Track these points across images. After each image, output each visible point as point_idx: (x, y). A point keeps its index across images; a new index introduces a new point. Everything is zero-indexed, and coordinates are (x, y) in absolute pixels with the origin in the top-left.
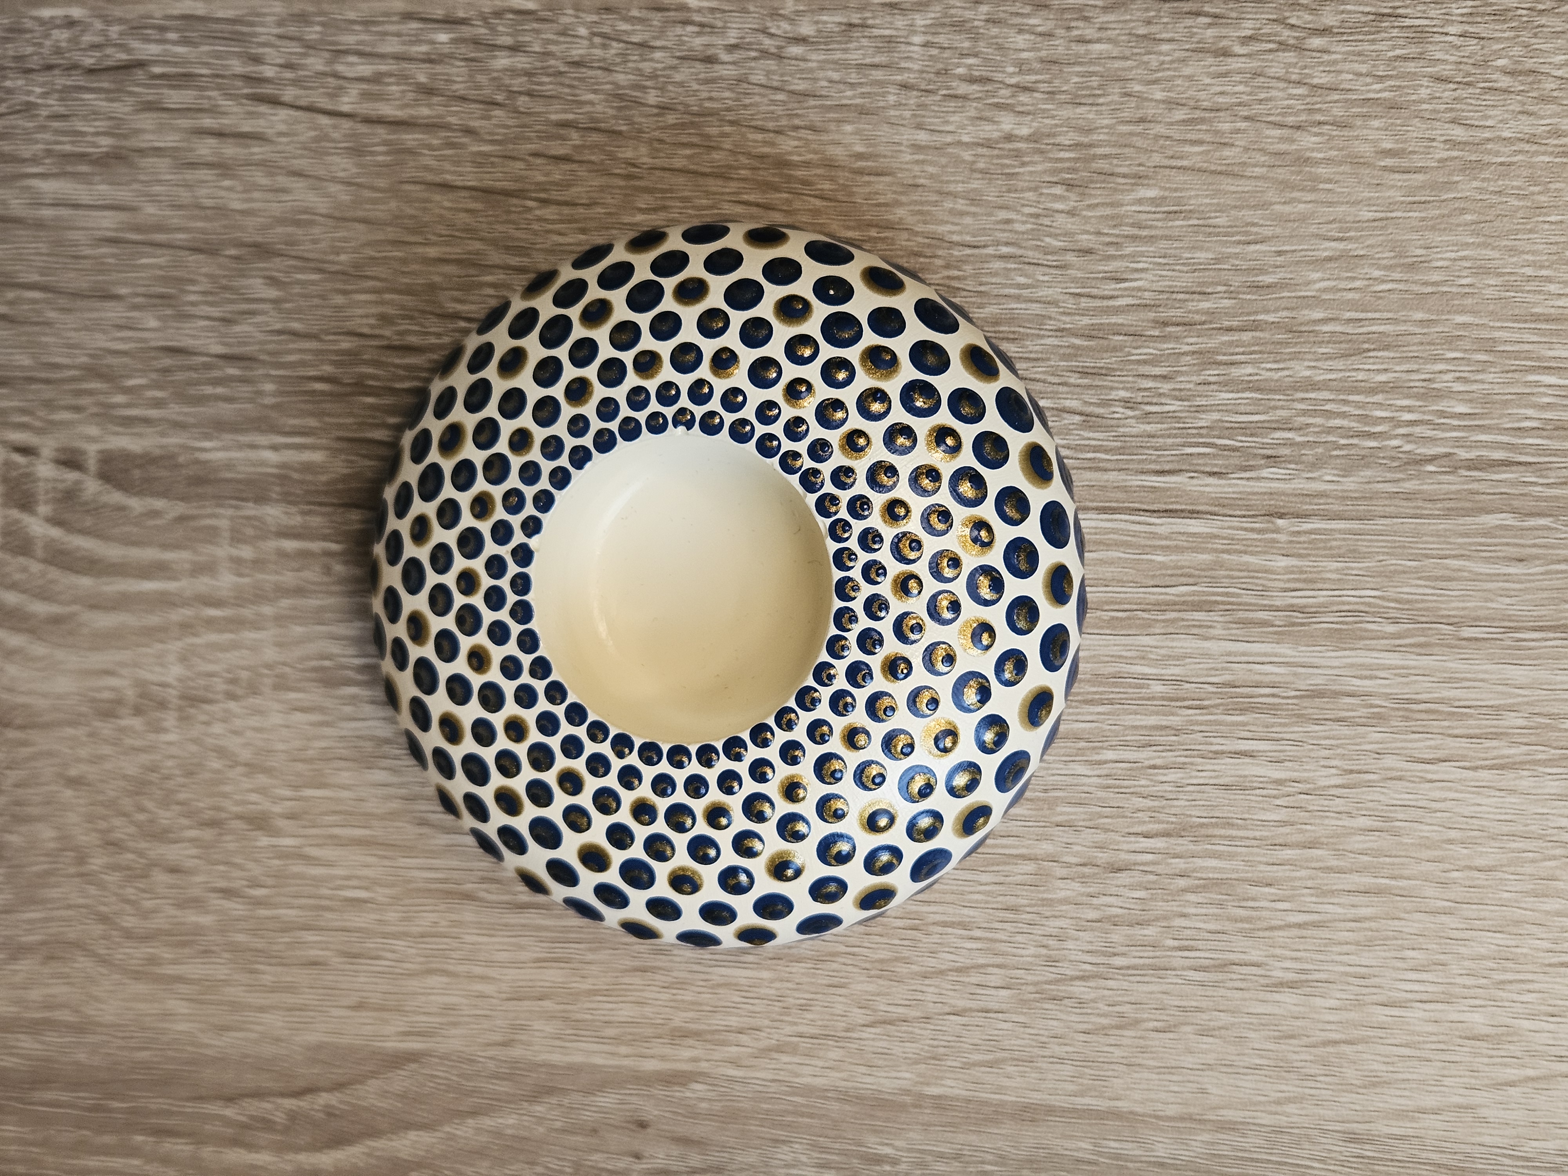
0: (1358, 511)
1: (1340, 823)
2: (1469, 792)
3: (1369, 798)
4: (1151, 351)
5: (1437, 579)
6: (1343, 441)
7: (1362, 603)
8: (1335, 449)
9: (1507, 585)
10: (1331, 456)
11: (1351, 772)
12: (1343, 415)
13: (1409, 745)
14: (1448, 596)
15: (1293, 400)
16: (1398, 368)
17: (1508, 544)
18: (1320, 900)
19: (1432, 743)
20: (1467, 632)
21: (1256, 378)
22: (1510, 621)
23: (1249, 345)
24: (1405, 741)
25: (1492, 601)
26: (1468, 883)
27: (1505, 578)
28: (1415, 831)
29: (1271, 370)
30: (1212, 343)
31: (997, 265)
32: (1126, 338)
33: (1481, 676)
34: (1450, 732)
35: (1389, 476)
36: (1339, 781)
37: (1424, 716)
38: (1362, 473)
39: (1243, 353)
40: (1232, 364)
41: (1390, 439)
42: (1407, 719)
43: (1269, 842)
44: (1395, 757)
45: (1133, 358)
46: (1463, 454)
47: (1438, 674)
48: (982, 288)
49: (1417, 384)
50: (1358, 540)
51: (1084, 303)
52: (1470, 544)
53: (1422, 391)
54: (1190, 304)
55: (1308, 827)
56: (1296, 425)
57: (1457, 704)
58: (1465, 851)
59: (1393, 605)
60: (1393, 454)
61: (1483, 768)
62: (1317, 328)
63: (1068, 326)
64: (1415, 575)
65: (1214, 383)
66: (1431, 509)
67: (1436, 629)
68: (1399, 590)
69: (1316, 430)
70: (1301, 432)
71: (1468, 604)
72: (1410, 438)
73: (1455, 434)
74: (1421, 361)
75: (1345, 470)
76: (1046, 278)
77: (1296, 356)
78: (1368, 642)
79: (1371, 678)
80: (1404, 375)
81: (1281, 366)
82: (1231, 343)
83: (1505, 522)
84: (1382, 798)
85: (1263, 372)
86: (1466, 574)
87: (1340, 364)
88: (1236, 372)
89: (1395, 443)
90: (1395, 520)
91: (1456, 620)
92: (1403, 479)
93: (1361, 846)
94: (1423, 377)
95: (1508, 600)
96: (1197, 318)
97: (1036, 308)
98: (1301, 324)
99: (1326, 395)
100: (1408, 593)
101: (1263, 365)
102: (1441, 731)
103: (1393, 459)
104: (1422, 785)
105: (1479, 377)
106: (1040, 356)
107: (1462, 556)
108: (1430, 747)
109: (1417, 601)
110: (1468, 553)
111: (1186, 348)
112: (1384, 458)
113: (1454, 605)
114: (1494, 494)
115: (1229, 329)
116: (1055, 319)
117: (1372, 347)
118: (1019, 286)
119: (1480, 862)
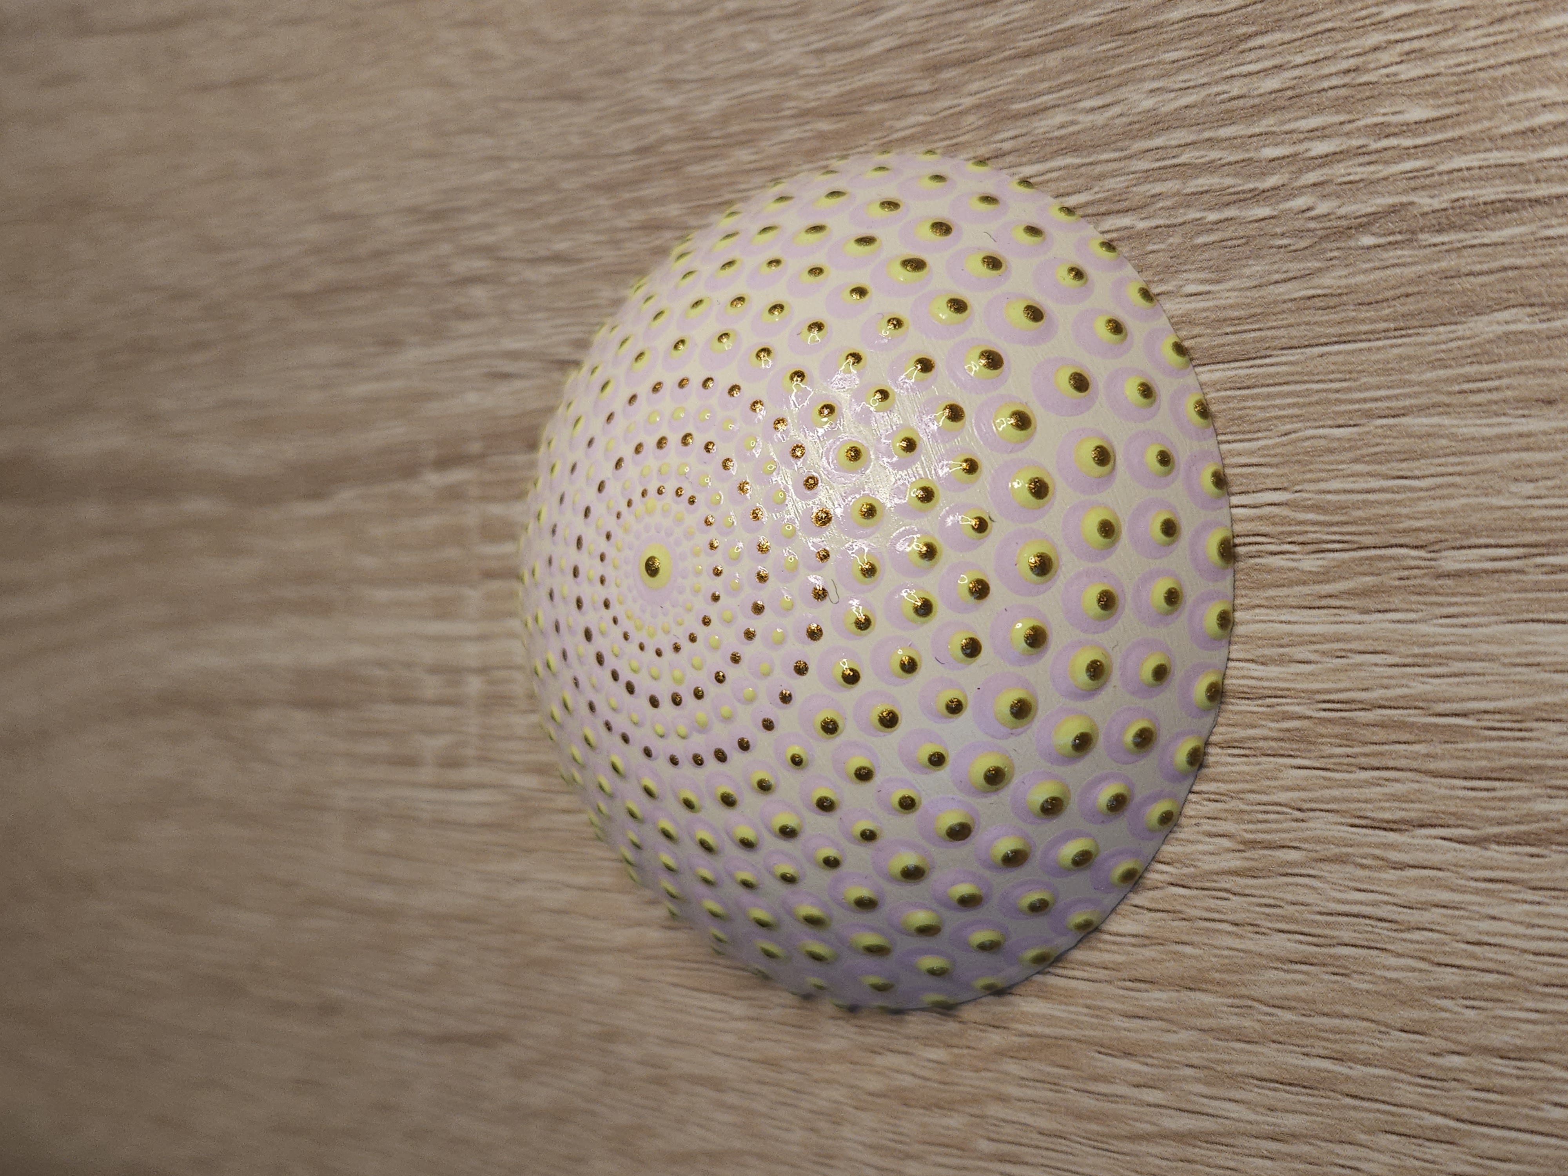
0: (1244, 342)
1: (1237, 943)
2: (1477, 892)
3: (1290, 897)
4: (922, 118)
5: (1389, 457)
6: (1212, 217)
7: (1260, 518)
8: (1199, 234)
9: (1526, 456)
10: (1195, 247)
11: (1253, 844)
12: (1211, 167)
13: (1355, 793)
14: (1413, 489)
15: (1129, 157)
16: (1299, 59)
17: (1521, 372)
18: (1214, 1091)
19: (1398, 788)
20: (1451, 561)
21: (1071, 129)
22: (1534, 530)
23: (1060, 73)
24: (1348, 785)
25: (1499, 492)
26: (1479, 1081)
27: (1523, 442)
28: (1375, 966)
29: (1093, 110)
30: (1005, 82)
31: (723, 31)
32: (885, 106)
33: (1484, 648)
34: (1432, 766)
35: (1295, 267)
36: (1235, 862)
37: (1381, 735)
38: (1247, 271)
39: (1050, 92)
40: (1036, 112)
41: (1292, 196)
42: (1347, 740)
43: (1125, 975)
44: (1331, 817)
45: (896, 136)
46: (1425, 201)
47: (1402, 649)
48: (708, 73)
49: (1335, 81)
50: (1245, 399)
51: (832, 60)
52: (1448, 380)
53: (1343, 92)
54: (972, 25)
55: (1188, 950)
56: (1136, 200)
57: (1441, 707)
58: (1471, 1013)
59: (1311, 516)
60: (1298, 224)
61: (1498, 840)
62: (1161, 18)
63: (813, 104)
64: (1350, 455)
65: (1009, 153)
66: (1373, 321)
67: (1391, 558)
68: (1323, 486)
69: (1168, 203)
70: (1145, 213)
71: (1453, 504)
72: (1328, 189)
73: (1408, 165)
74: (1338, 36)
75: (1218, 270)
76: (783, 36)
77: (1128, 78)
78: (1271, 592)
79: (1281, 661)
80: (1310, 70)
81: (1108, 99)
82: (1032, 78)
83: (1513, 327)
84: (1311, 898)
85: (1081, 118)
86: (1444, 442)
87: (1198, 75)
88: (1043, 125)
89: (1300, 202)
90: (1308, 351)
91: (1432, 537)
92: (1320, 270)
93: (1277, 991)
94: (1345, 65)
95: (1529, 489)
96: (981, 45)
97: (771, 85)
98: (1135, 17)
99: (1181, 136)
100: (1337, 492)
101: (1082, 105)
102: (1414, 764)
103: (1299, 233)
104: (1383, 875)
105: (1446, 43)
106: (780, 160)
107: (1434, 406)
108: (1395, 798)
109: (1356, 506)
110: (1445, 399)
111: (968, 101)
112: (1283, 235)
113: (1422, 507)
114: (1491, 272)
115: (1028, 54)
116: (796, 98)
117: (1252, 29)
118: (753, 56)
119: (1499, 1038)
